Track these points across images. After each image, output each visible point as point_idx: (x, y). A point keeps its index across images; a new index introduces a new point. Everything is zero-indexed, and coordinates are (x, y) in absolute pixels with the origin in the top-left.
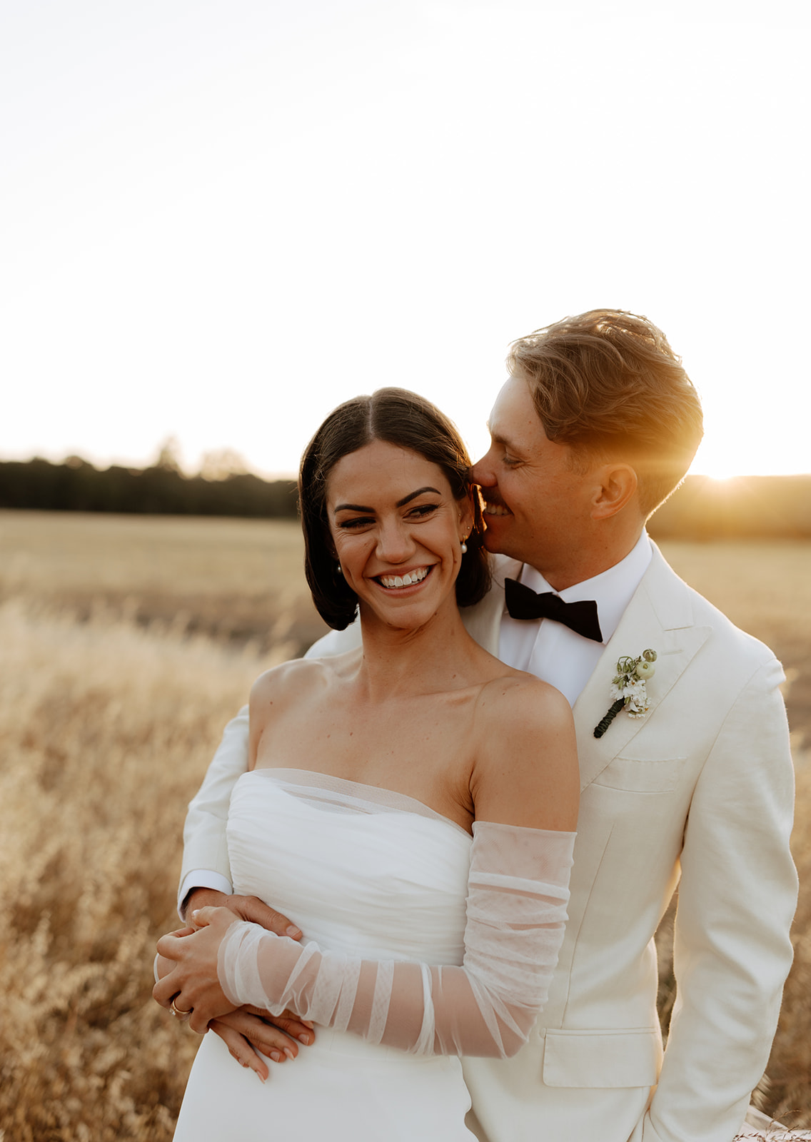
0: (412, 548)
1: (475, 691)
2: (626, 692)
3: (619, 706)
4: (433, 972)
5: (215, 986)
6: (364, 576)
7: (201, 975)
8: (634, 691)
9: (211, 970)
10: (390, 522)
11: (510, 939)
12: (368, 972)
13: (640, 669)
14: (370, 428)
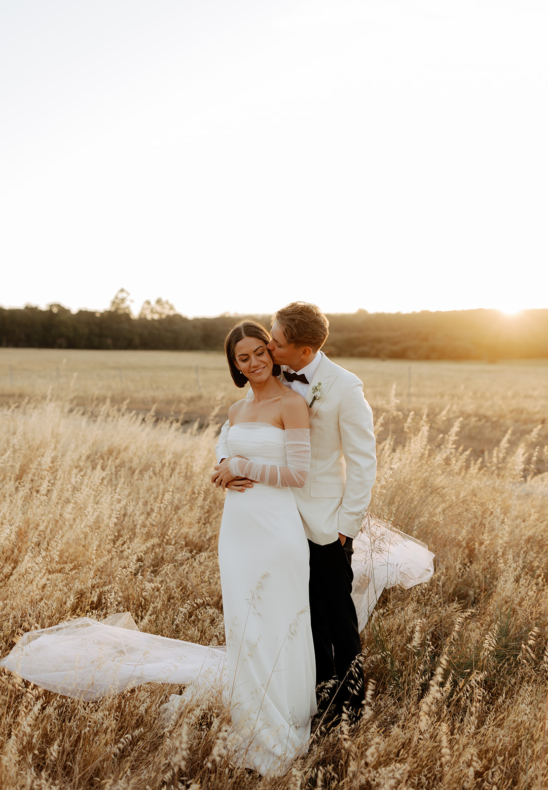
0: (259, 363)
1: (281, 397)
2: (315, 394)
3: (315, 398)
4: (280, 467)
5: (229, 472)
6: (249, 372)
7: (225, 470)
8: (318, 394)
9: (227, 469)
10: (253, 357)
11: (295, 455)
12: (264, 467)
13: (318, 388)
14: (243, 334)
